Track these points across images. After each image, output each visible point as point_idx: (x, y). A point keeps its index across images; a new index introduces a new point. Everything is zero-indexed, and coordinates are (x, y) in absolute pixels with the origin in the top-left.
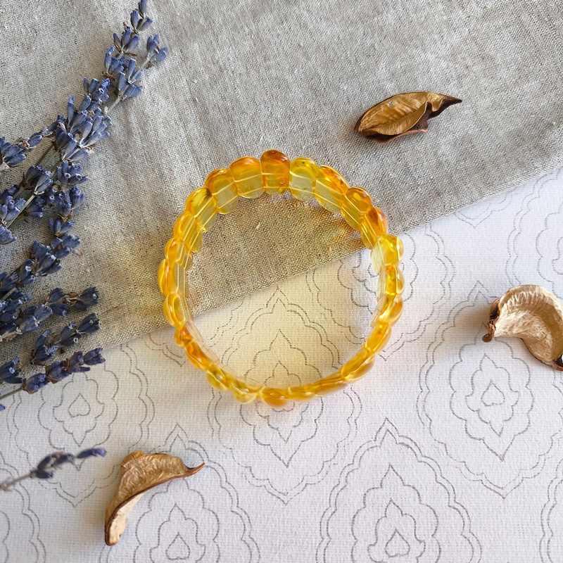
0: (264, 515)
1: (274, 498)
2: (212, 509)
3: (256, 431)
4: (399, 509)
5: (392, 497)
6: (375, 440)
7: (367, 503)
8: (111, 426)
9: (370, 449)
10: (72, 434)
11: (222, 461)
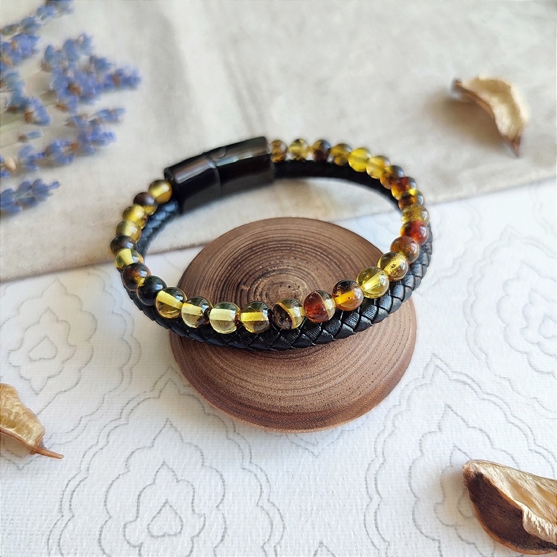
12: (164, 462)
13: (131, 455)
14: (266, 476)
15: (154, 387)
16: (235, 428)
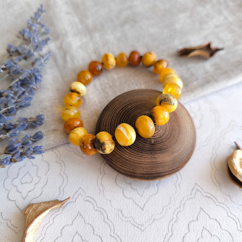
0: (130, 238)
1: (136, 228)
2: (98, 234)
3: (124, 191)
4: (209, 232)
5: (204, 226)
6: (191, 194)
7: (190, 229)
8: (43, 189)
9: (189, 199)
10: (21, 192)
11: (105, 207)
12: (77, 232)
13: (63, 228)
14: (120, 239)
15: (73, 197)
16: (107, 217)
